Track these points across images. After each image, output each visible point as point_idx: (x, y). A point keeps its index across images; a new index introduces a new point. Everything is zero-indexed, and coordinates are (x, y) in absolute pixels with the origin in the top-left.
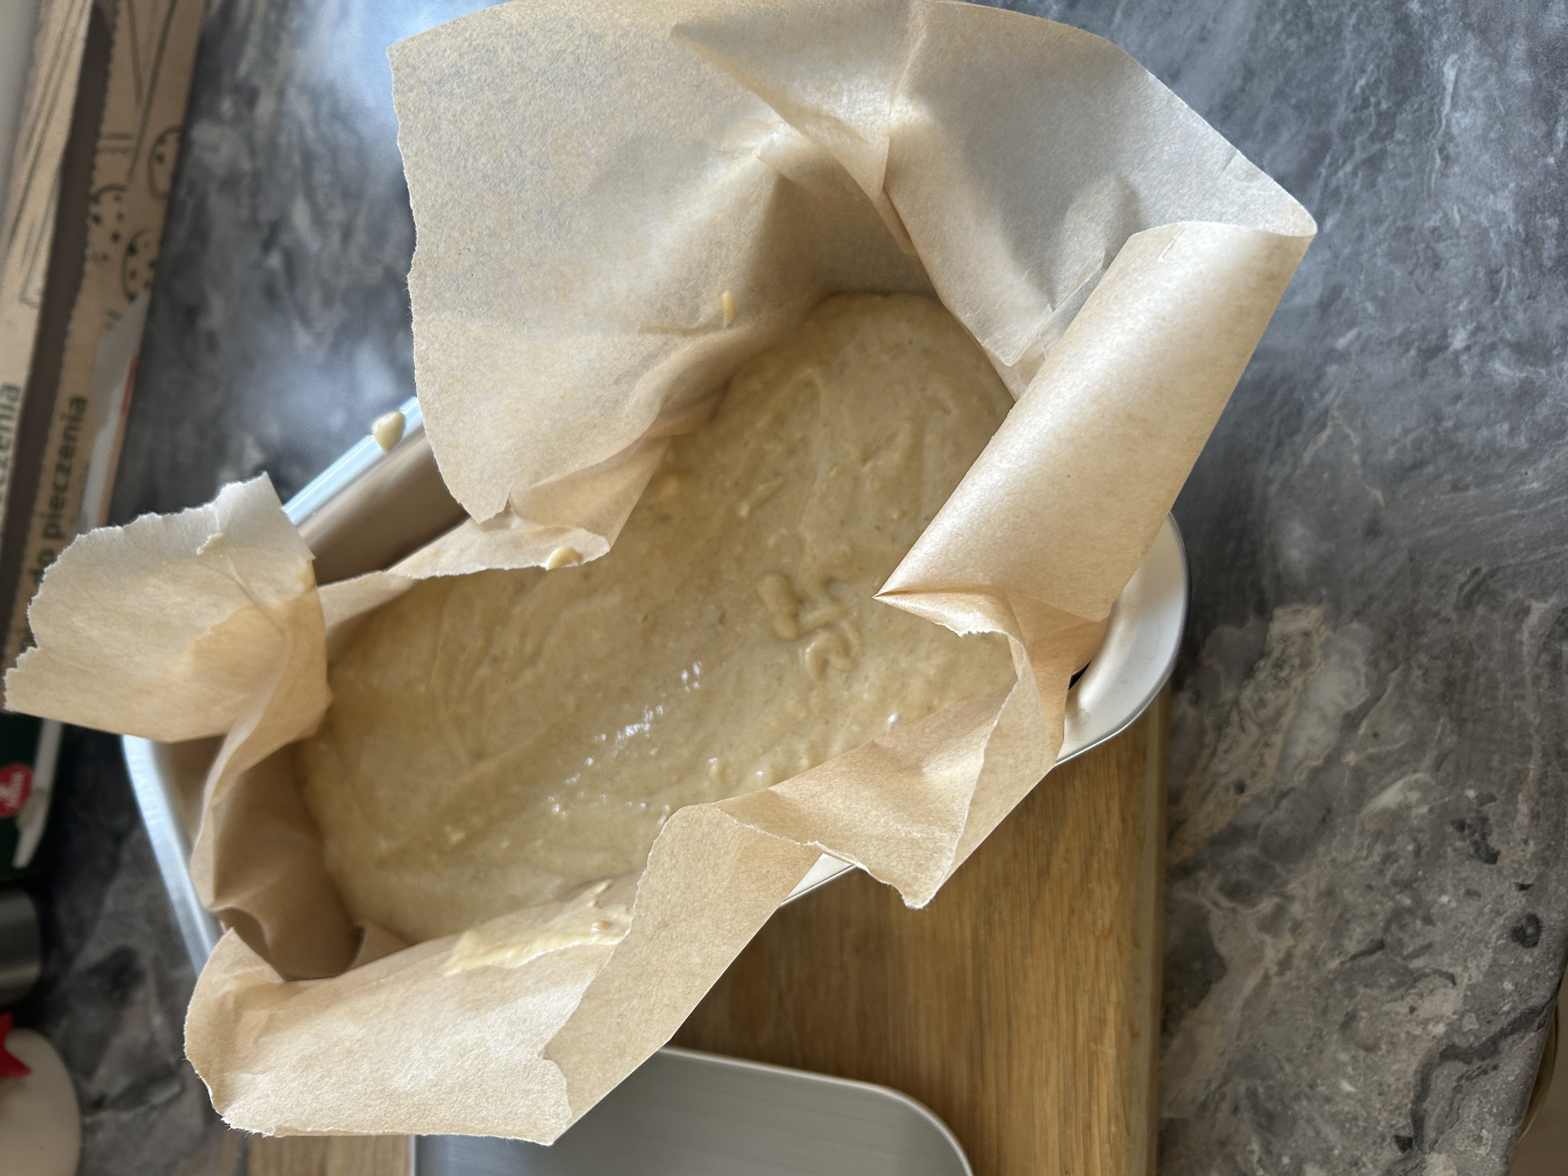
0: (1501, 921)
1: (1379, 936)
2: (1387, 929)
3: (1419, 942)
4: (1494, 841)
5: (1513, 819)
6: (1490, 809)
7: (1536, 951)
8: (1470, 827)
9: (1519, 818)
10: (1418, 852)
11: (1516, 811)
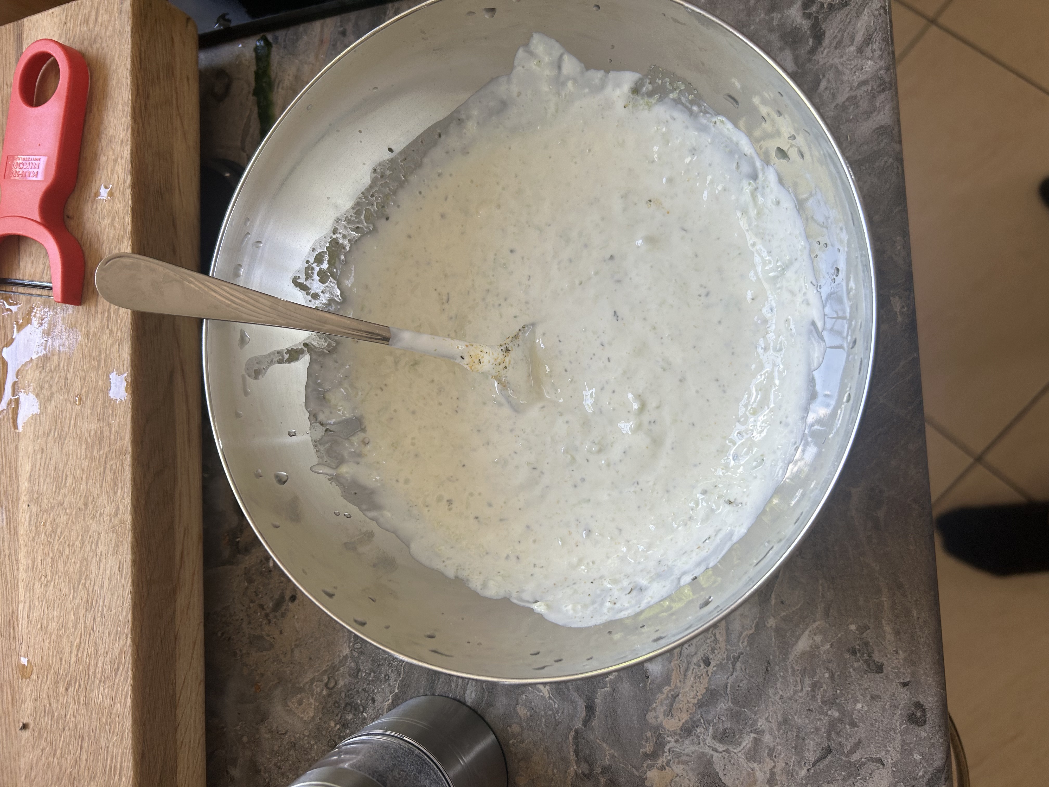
0: (898, 712)
1: (825, 745)
2: (829, 738)
3: (853, 741)
4: (877, 657)
5: (884, 639)
6: (867, 635)
7: (927, 727)
8: (859, 650)
9: (888, 637)
10: (832, 677)
11: (884, 632)
